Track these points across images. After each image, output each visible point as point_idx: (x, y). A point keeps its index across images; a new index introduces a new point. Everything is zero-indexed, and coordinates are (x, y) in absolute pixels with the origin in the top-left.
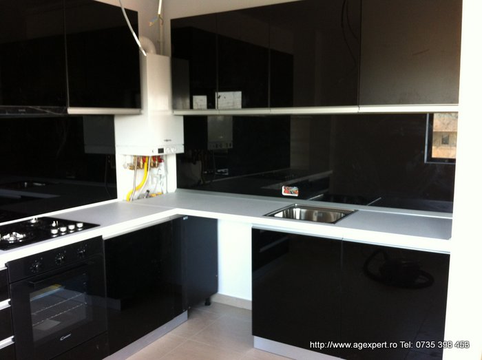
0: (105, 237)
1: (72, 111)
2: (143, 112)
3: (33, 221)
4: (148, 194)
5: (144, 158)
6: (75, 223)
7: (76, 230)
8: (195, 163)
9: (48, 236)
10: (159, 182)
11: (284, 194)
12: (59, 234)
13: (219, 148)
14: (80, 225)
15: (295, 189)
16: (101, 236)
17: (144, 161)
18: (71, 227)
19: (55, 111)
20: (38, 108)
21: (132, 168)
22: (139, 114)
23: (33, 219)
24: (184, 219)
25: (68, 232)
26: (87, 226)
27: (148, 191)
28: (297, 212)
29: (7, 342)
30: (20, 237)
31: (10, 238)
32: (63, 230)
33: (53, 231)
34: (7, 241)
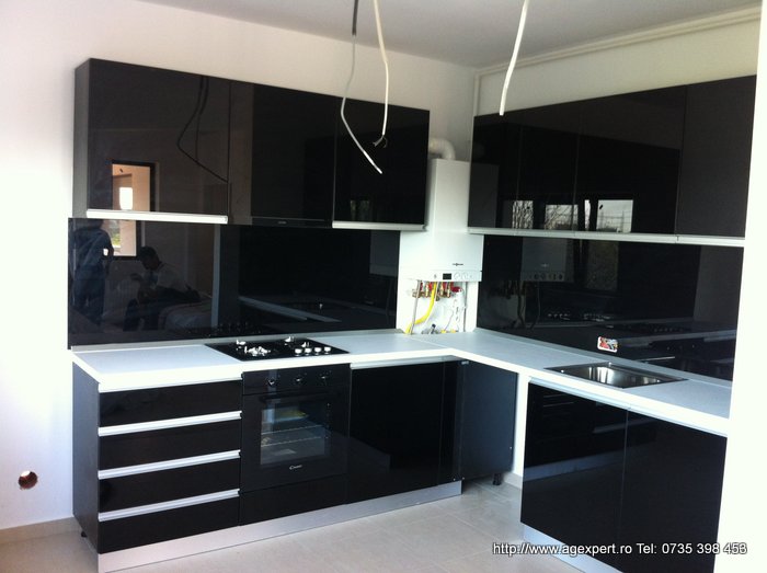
0: (353, 366)
1: (337, 225)
2: (428, 228)
3: (288, 340)
4: (434, 330)
5: (431, 285)
6: (322, 346)
7: (322, 353)
8: (509, 298)
9: (292, 354)
10: (455, 316)
11: (599, 348)
12: (303, 354)
13: (540, 279)
14: (327, 349)
15: (613, 342)
16: (349, 364)
17: (430, 289)
18: (318, 350)
21: (414, 295)
22: (424, 230)
24: (463, 363)
25: (313, 354)
26: (335, 351)
27: (434, 326)
28: (602, 371)
29: (234, 454)
30: (264, 351)
31: (254, 351)
32: (308, 350)
33: (298, 351)
34: (251, 354)
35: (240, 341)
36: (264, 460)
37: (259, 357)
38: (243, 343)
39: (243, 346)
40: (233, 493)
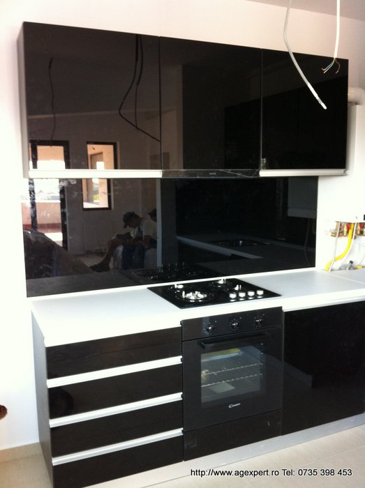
0: (285, 309)
1: (265, 173)
2: (348, 172)
3: (221, 282)
4: (352, 266)
5: (349, 225)
6: (255, 288)
7: (256, 297)
9: (227, 300)
12: (237, 299)
14: (260, 293)
16: (281, 308)
17: (348, 229)
18: (251, 294)
19: (246, 173)
20: (229, 171)
21: (334, 235)
23: (222, 280)
25: (247, 298)
26: (269, 294)
27: (351, 262)
29: (177, 397)
30: (201, 296)
31: (191, 296)
32: (242, 295)
33: (233, 296)
34: (188, 299)
35: (178, 285)
36: (205, 398)
37: (197, 304)
38: (181, 287)
39: (181, 290)
40: (177, 432)
